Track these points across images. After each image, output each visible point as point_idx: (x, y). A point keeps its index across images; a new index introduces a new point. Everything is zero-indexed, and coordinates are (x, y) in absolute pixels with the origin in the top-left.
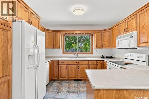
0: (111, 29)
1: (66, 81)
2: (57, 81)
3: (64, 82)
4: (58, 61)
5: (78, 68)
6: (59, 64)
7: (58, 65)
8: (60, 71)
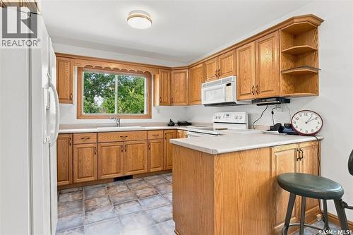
0: (189, 68)
1: (95, 186)
2: (68, 190)
3: (88, 188)
4: (71, 136)
5: (123, 149)
6: (75, 142)
7: (71, 147)
8: (79, 161)
